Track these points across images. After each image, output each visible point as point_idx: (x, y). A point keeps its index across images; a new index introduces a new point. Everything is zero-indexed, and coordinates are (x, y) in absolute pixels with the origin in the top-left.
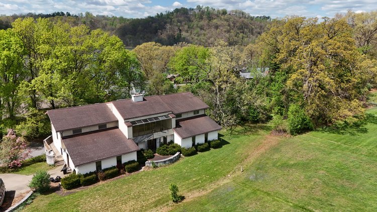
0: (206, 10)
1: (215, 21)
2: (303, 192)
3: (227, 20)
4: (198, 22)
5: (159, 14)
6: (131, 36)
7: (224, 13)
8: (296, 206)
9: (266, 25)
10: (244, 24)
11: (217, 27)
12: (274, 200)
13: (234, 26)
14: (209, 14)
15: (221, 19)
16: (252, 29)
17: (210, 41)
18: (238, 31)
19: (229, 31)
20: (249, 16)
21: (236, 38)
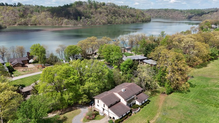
0: (93, 3)
1: (99, 9)
2: (179, 117)
3: (106, 9)
4: (90, 10)
5: (66, 5)
6: (50, 19)
7: (104, 4)
8: (179, 122)
9: (127, 11)
10: (115, 11)
11: (100, 13)
12: (173, 121)
13: (110, 12)
14: (95, 5)
15: (102, 8)
16: (120, 14)
17: (97, 21)
18: (113, 15)
19: (107, 15)
20: (117, 6)
21: (112, 19)
